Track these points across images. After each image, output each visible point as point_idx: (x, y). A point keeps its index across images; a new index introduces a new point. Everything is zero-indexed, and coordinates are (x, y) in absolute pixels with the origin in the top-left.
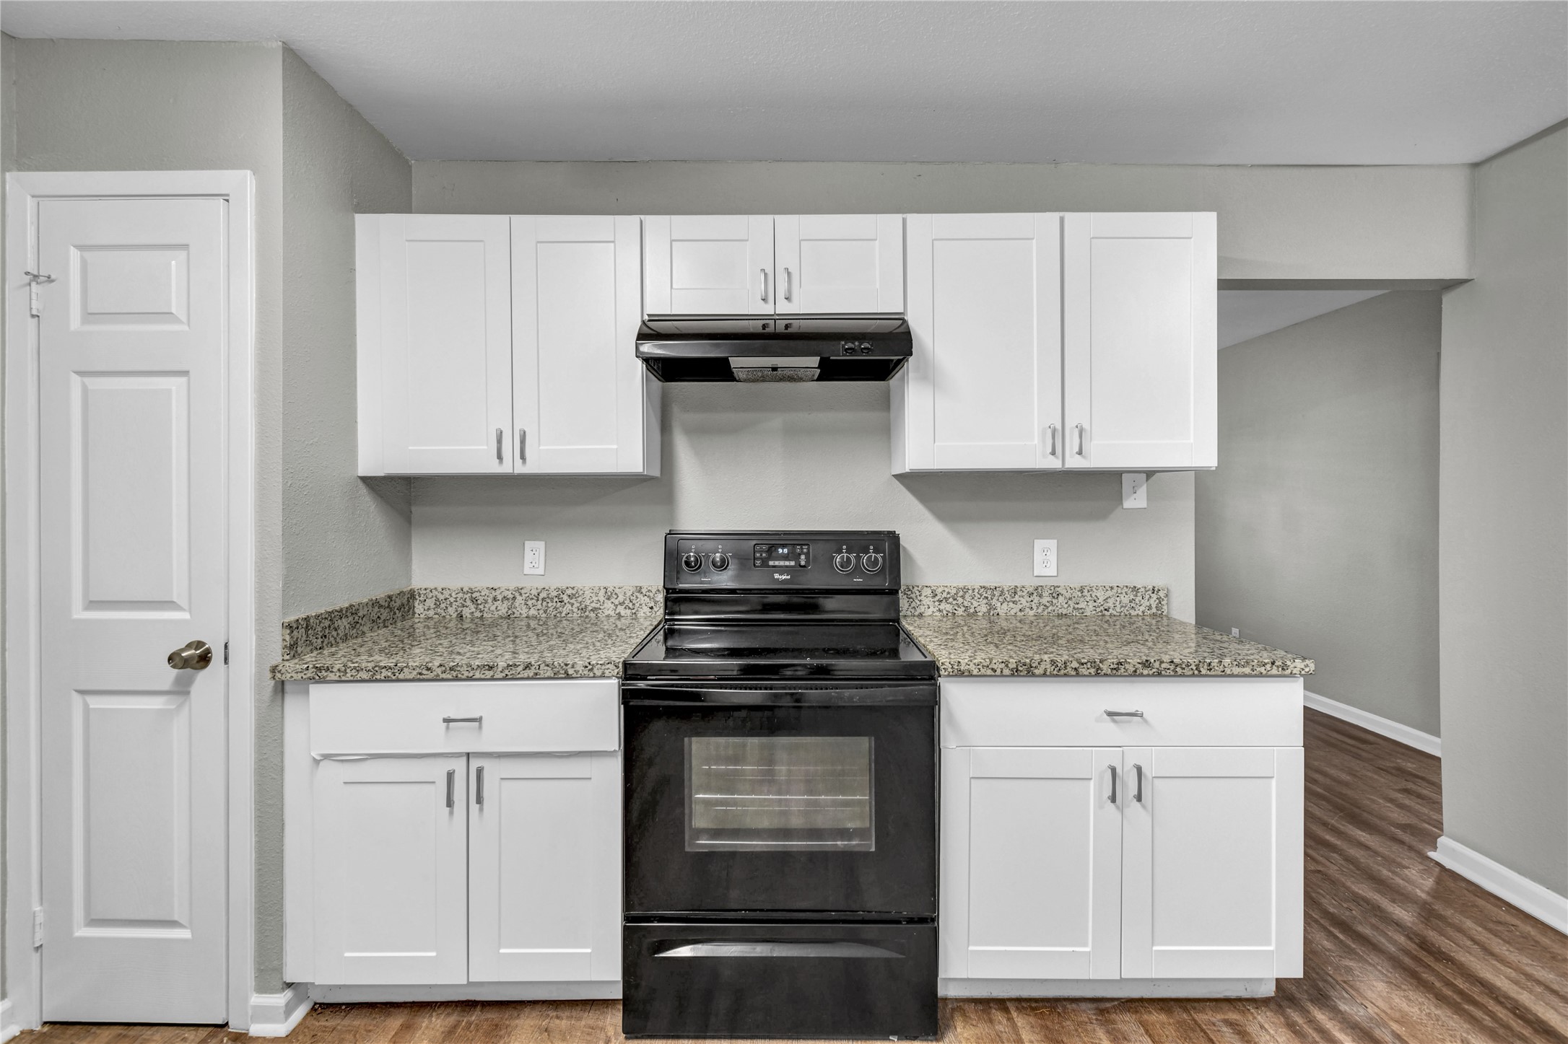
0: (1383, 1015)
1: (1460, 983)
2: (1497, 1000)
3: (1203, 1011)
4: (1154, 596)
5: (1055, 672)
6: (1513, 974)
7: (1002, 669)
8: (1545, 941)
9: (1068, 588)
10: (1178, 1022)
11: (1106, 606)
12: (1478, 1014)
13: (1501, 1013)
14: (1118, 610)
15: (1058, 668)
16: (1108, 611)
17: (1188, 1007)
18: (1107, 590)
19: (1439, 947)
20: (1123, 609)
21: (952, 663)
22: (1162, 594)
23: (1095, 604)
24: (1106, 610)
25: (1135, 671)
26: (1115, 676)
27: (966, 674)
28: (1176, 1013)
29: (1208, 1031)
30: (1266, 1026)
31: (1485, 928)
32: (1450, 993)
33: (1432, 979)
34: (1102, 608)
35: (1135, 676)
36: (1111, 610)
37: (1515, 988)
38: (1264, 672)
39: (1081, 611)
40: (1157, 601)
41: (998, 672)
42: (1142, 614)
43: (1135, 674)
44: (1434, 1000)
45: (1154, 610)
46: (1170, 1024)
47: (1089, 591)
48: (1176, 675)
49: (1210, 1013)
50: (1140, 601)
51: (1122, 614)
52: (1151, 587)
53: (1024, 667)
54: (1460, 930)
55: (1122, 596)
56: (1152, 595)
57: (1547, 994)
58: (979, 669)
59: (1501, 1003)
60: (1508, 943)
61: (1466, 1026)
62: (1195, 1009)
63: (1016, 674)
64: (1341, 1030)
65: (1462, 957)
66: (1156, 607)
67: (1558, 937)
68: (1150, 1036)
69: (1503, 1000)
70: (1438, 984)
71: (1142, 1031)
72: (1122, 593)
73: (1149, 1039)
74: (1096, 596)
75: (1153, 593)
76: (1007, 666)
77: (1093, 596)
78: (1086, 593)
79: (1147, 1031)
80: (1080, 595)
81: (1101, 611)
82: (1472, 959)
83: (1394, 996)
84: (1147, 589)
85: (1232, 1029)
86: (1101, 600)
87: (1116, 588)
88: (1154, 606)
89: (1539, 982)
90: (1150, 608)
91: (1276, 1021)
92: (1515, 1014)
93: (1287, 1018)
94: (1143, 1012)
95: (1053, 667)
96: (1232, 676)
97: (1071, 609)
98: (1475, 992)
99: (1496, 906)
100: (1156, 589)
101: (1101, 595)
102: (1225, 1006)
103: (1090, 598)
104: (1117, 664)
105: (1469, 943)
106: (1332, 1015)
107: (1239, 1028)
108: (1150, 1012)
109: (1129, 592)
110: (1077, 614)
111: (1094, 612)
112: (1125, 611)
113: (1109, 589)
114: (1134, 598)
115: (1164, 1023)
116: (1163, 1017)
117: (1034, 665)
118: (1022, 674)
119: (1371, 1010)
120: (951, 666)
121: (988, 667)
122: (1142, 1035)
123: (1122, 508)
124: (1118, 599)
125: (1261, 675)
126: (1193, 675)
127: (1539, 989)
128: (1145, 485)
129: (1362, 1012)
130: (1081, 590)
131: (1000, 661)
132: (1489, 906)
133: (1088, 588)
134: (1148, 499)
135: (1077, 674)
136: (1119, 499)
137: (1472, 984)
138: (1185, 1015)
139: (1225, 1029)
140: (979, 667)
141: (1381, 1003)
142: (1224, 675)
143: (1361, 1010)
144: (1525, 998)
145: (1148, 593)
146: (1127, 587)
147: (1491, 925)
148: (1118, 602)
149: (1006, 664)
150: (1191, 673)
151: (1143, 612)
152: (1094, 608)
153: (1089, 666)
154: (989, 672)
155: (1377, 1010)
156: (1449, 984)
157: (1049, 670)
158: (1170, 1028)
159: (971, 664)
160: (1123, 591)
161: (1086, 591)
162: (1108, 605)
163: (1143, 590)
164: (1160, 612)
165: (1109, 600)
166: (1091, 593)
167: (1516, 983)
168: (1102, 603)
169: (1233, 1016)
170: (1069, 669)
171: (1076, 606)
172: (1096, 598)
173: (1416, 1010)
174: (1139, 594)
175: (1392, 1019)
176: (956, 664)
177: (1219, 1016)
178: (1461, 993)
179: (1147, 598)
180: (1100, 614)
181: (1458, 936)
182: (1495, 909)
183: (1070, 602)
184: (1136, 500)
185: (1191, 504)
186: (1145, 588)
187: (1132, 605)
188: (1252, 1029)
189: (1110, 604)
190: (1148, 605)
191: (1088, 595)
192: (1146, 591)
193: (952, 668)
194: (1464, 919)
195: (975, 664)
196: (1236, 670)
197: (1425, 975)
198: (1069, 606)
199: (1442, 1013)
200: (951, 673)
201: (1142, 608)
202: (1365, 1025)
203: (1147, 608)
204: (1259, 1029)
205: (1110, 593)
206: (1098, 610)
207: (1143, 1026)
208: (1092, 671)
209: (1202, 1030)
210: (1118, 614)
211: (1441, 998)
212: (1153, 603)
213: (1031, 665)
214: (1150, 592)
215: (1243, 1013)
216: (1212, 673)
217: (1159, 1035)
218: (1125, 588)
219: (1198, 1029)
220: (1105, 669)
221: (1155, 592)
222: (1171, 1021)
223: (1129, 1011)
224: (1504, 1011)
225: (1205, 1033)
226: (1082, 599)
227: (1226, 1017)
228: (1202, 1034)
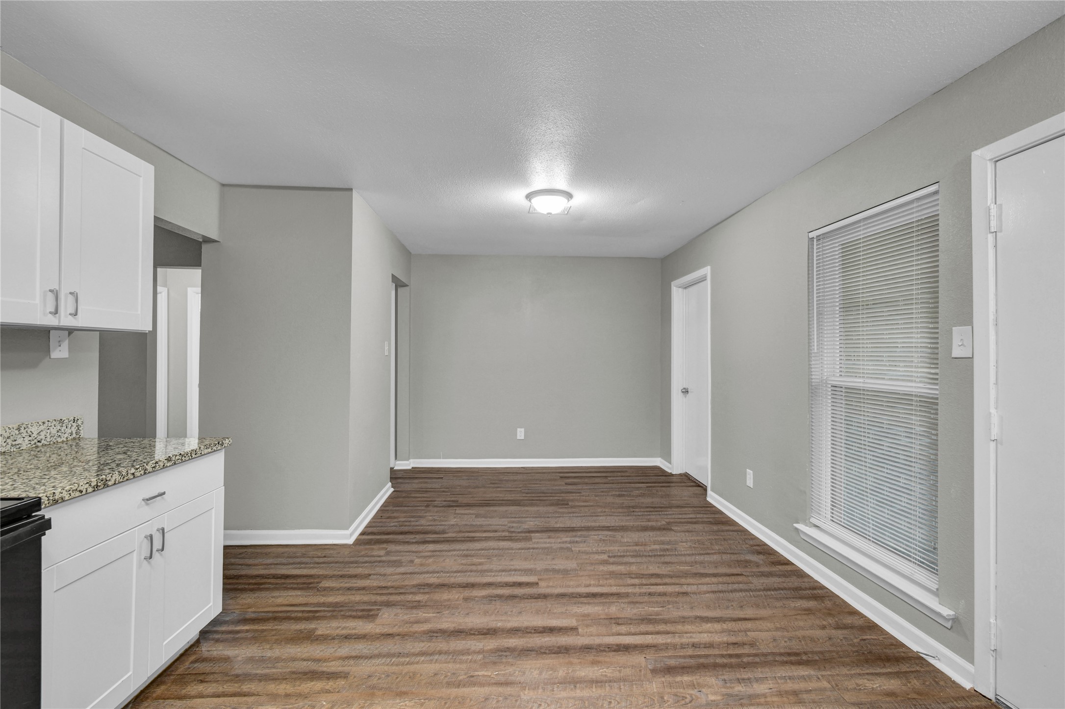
0: (242, 610)
1: (253, 581)
2: (266, 578)
3: (177, 669)
4: (75, 424)
5: (121, 480)
6: (262, 567)
7: (87, 489)
8: (259, 551)
9: (7, 429)
10: (173, 682)
11: (39, 438)
12: (267, 586)
13: (272, 581)
14: (48, 440)
15: (123, 476)
16: (41, 442)
17: (169, 673)
18: (40, 425)
19: (233, 575)
20: (52, 438)
21: (48, 495)
22: (79, 422)
23: (30, 438)
24: (39, 441)
25: (164, 466)
26: (154, 471)
27: (60, 501)
28: (166, 680)
29: (191, 672)
30: (209, 649)
31: (239, 558)
32: (253, 587)
33: (243, 586)
34: (36, 441)
35: (164, 468)
36: (43, 441)
37: (267, 570)
38: (216, 449)
39: (18, 447)
40: (77, 428)
41: (84, 492)
42: (66, 440)
43: (164, 467)
44: (250, 592)
45: (74, 435)
46: (170, 686)
47: (25, 429)
48: (182, 461)
49: (181, 666)
50: (65, 430)
51: (52, 442)
52: (72, 418)
53: (102, 482)
54: (232, 564)
55: (51, 428)
56: (73, 424)
57: (276, 566)
58: (70, 494)
59: (268, 578)
60: (250, 558)
61: (268, 592)
62: (173, 671)
63: (96, 489)
64: (235, 627)
65: (243, 572)
66: (76, 433)
67: (260, 547)
68: (168, 699)
69: (268, 577)
70: (246, 587)
71: (161, 701)
72: (51, 426)
73: (169, 700)
74: (31, 431)
75: (74, 422)
76: (90, 485)
77: (29, 432)
78: (22, 430)
79: (164, 699)
80: (17, 433)
81: (35, 444)
82: (247, 571)
83: (238, 601)
84: (70, 420)
85: (198, 662)
86: (35, 435)
87: (47, 423)
88: (74, 432)
89: (271, 564)
90: (71, 434)
91: (210, 644)
92: (275, 578)
93: (213, 639)
94: (151, 695)
95: (120, 476)
96: (205, 455)
97: (9, 447)
98: (258, 580)
99: (233, 549)
100: (76, 419)
101: (35, 430)
102: (184, 658)
103: (26, 434)
104: (155, 464)
105: (240, 567)
106: (227, 625)
107: (201, 659)
108: (155, 692)
109: (57, 424)
110: (15, 450)
111: (29, 445)
112: (54, 440)
113: (42, 424)
114: (60, 428)
115: (167, 689)
116: (163, 687)
117: (108, 479)
118: (100, 488)
119: (237, 612)
120: (47, 499)
121: (76, 490)
122: (164, 702)
123: (50, 358)
124: (49, 431)
125: (215, 451)
126: (189, 459)
127: (273, 566)
128: (67, 340)
129: (235, 615)
130: (19, 429)
131: (86, 482)
132: (232, 550)
133: (24, 426)
134: (69, 352)
135: (134, 477)
136: (48, 351)
137: (256, 579)
138: (172, 677)
139: (196, 665)
140: (70, 492)
141: (237, 607)
142: (202, 455)
143: (234, 614)
144: (273, 572)
145: (70, 423)
146: (55, 420)
147: (239, 556)
148: (48, 434)
149: (89, 483)
150: (188, 459)
151: (67, 438)
152: (29, 442)
153: (141, 470)
154: (78, 494)
155: (239, 610)
156: (249, 584)
157: (117, 480)
158: (172, 687)
159: (64, 492)
160: (53, 424)
161: (22, 429)
162: (41, 437)
163: (67, 421)
164: (78, 436)
165: (41, 433)
166: (26, 430)
167: (265, 569)
168: (36, 437)
169: (193, 658)
170: (129, 475)
171: (14, 443)
172: (30, 433)
173: (249, 600)
174: (64, 425)
175: (246, 609)
176: (52, 495)
177: (187, 664)
178: (255, 584)
179: (69, 427)
180: (34, 446)
181: (233, 567)
182: (234, 550)
183: (8, 441)
184: (60, 352)
185: (96, 355)
186: (69, 419)
187: (59, 434)
188: (206, 655)
189: (43, 437)
190: (70, 432)
191: (24, 431)
192: (69, 422)
193: (49, 500)
194: (230, 560)
195: (66, 491)
196: (206, 451)
197: (239, 587)
198: (8, 444)
199: (257, 594)
200: (47, 505)
201: (66, 435)
202: (241, 618)
203: (70, 434)
204: (208, 653)
205: (42, 427)
206: (33, 443)
207: (159, 699)
208: (142, 472)
209: (187, 674)
210: (48, 443)
211: (252, 590)
212: (74, 430)
213: (106, 479)
214: (72, 422)
215: (195, 653)
216: (197, 456)
217: (171, 694)
218: (54, 421)
219: (185, 676)
220: (149, 469)
221: (75, 421)
222: (169, 685)
223: (143, 701)
224: (272, 580)
225: (190, 674)
226: (19, 436)
227: (190, 661)
228: (189, 676)
